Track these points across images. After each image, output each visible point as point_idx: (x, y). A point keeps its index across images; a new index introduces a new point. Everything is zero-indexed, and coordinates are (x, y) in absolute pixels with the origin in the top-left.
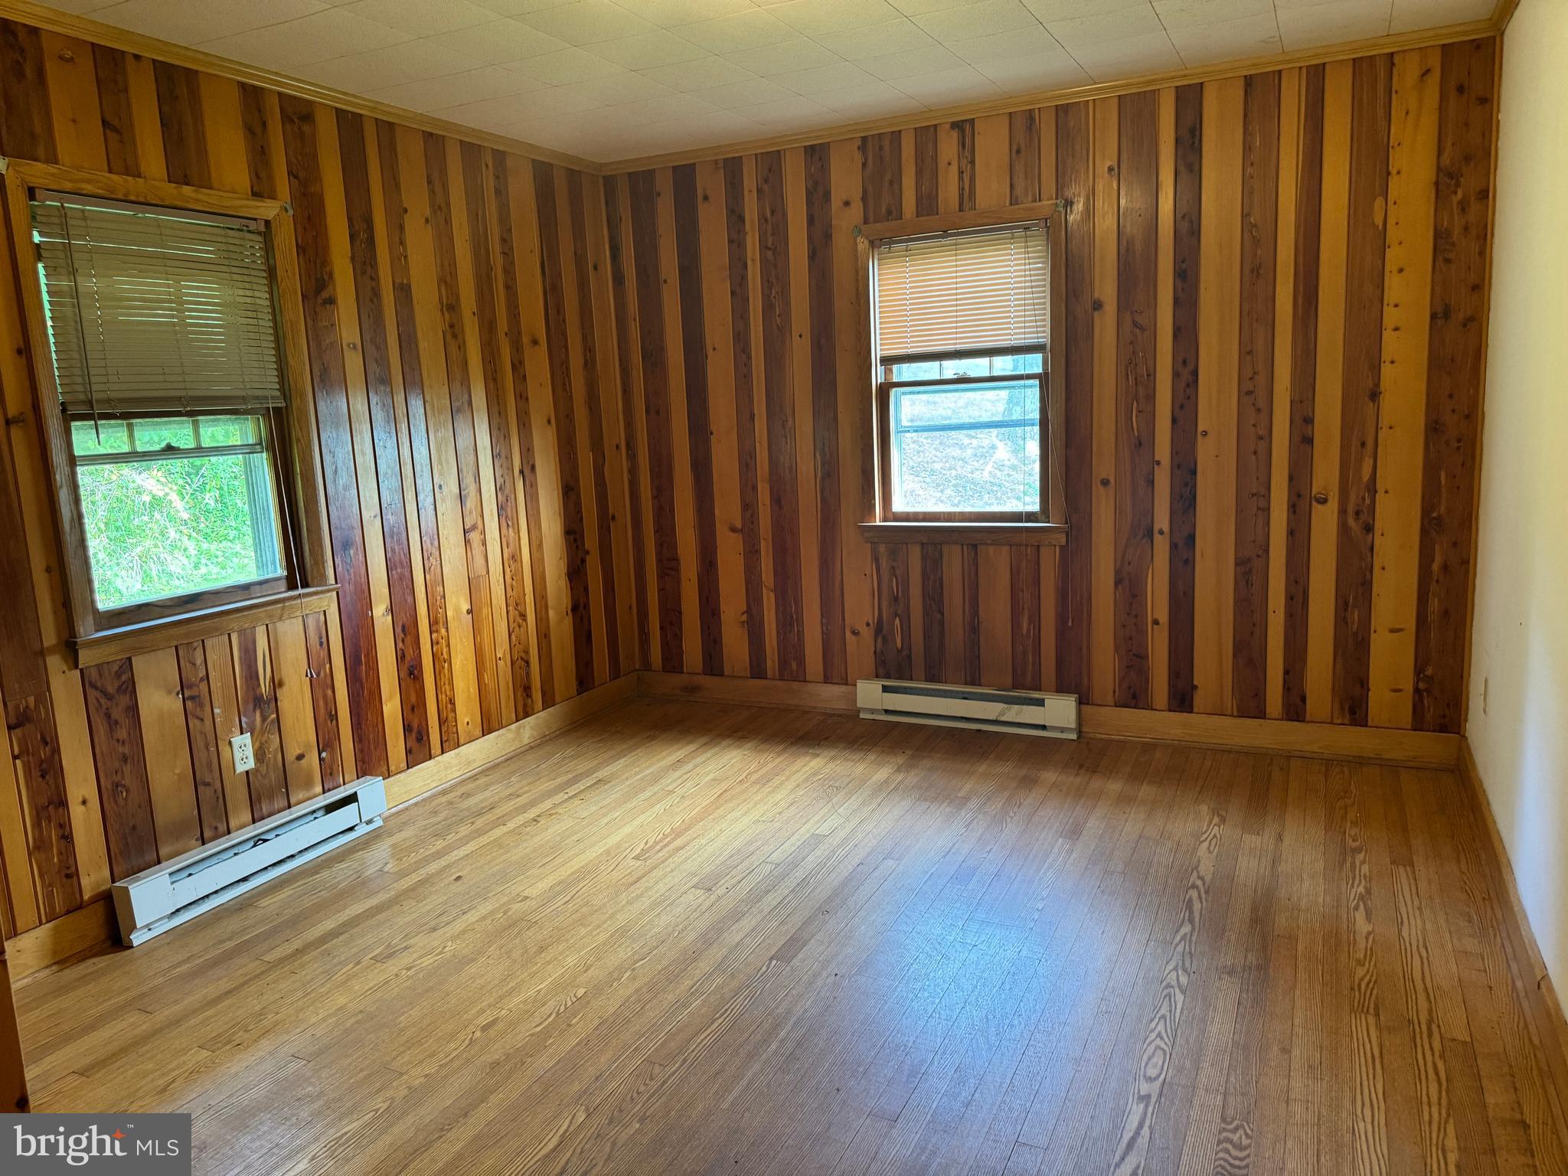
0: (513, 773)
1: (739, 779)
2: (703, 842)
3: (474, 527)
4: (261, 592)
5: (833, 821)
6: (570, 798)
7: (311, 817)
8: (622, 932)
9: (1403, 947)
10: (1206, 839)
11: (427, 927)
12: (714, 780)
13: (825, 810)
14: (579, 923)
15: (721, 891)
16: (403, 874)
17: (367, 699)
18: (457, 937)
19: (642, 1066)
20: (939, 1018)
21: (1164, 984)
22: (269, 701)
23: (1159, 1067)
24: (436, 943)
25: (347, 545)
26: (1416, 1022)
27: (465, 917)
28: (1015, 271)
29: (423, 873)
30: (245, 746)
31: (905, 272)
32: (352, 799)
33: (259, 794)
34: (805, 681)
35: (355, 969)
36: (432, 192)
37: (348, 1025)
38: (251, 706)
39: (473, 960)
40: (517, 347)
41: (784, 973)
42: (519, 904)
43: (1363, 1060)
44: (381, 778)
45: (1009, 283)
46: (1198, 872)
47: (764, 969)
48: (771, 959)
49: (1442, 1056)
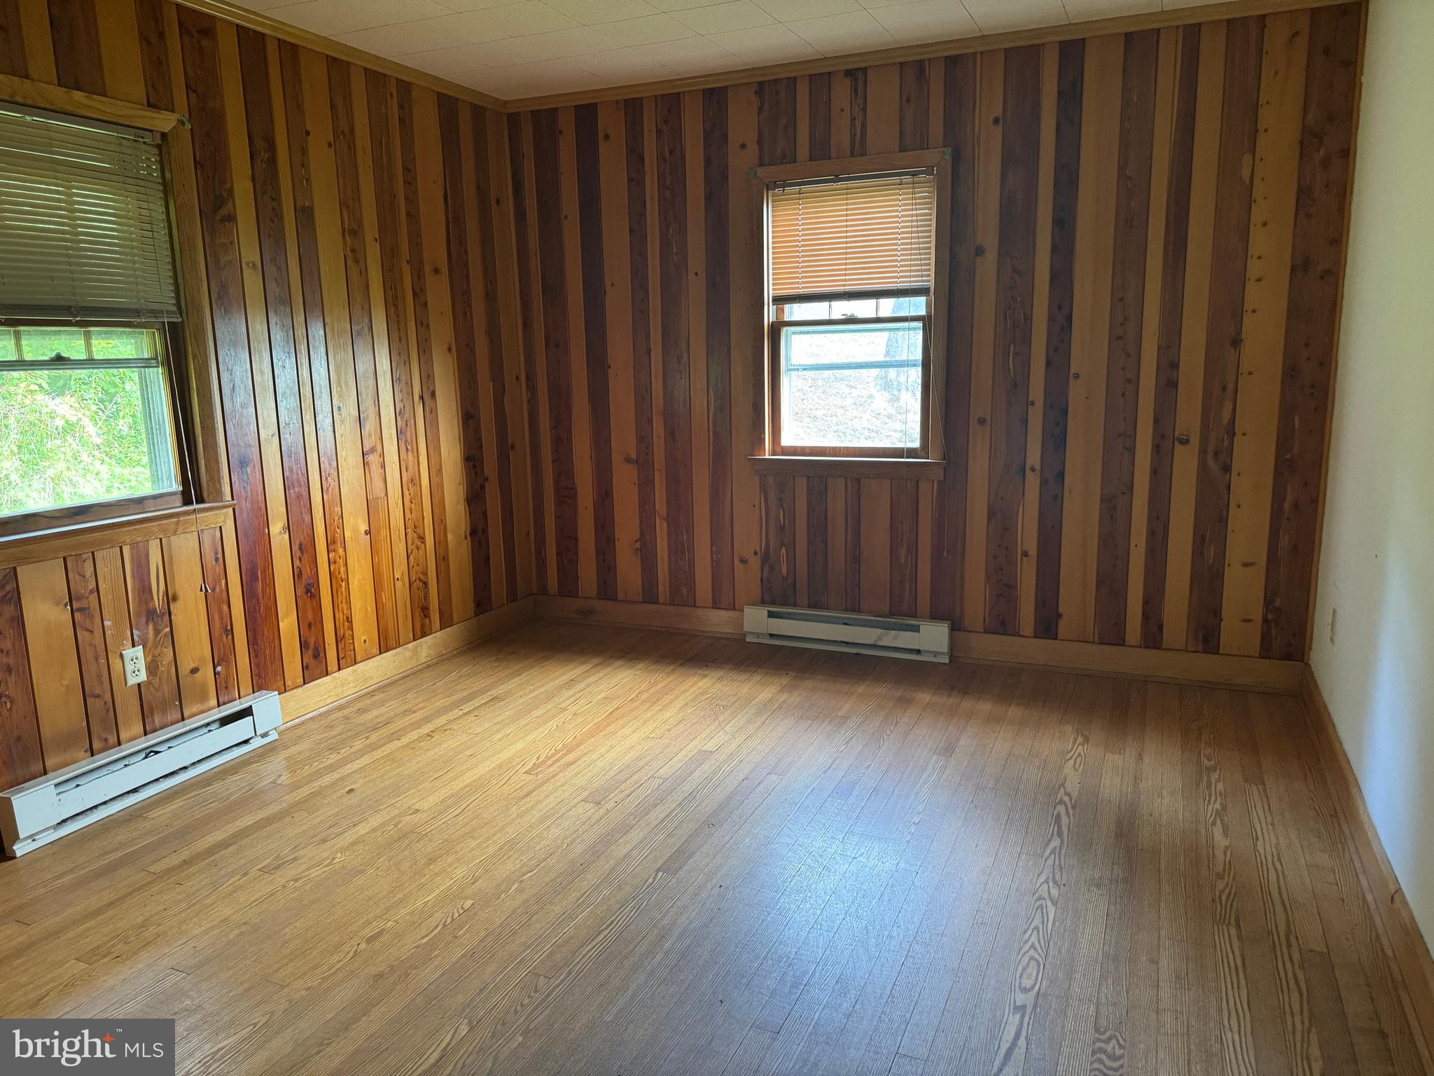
0: (408, 690)
1: (629, 699)
2: (594, 757)
3: (373, 450)
4: (155, 506)
5: (720, 738)
6: (464, 714)
7: (205, 730)
8: (513, 843)
9: (1259, 861)
10: (1072, 757)
11: (317, 838)
12: (605, 698)
13: (712, 727)
14: (469, 835)
15: (610, 805)
16: (296, 786)
17: (264, 615)
18: (347, 849)
19: (527, 978)
20: (821, 929)
21: (1036, 896)
22: (163, 615)
23: (1033, 978)
24: (325, 855)
25: (243, 463)
26: (1275, 934)
27: (356, 829)
28: (903, 216)
29: (316, 785)
30: (137, 658)
31: (798, 214)
32: (247, 712)
33: (152, 708)
34: (695, 606)
35: (241, 881)
36: (334, 116)
37: (231, 937)
38: (144, 620)
39: (361, 872)
40: (418, 274)
41: (669, 884)
42: (410, 817)
43: (1227, 972)
44: (277, 692)
45: (897, 227)
46: (1065, 789)
47: (651, 880)
48: (658, 871)
49: (1302, 967)
